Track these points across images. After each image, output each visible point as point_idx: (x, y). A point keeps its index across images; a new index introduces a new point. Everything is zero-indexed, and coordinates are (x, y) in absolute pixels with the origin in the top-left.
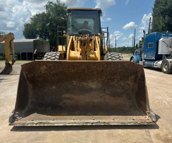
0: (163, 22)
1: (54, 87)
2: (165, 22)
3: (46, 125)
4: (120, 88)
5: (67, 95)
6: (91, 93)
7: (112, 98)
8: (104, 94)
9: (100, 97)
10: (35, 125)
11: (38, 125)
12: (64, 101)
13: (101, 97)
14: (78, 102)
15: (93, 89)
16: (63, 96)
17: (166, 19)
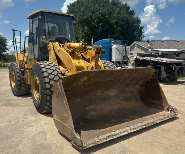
0: (83, 31)
1: (78, 100)
2: (84, 31)
3: (115, 137)
4: (130, 92)
6: (110, 101)
7: (126, 103)
8: (119, 100)
10: (105, 141)
11: (108, 140)
13: (118, 103)
14: (102, 112)
15: (111, 96)
16: (87, 108)
17: (85, 29)
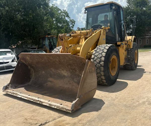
1: (43, 72)
5: (50, 79)
8: (73, 82)
9: (70, 84)
12: (48, 83)
15: (65, 76)
16: (48, 79)
